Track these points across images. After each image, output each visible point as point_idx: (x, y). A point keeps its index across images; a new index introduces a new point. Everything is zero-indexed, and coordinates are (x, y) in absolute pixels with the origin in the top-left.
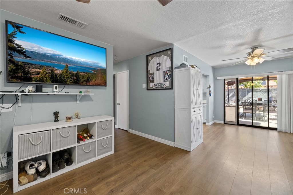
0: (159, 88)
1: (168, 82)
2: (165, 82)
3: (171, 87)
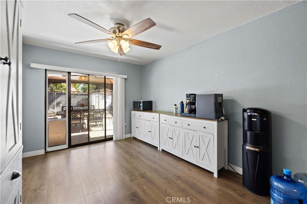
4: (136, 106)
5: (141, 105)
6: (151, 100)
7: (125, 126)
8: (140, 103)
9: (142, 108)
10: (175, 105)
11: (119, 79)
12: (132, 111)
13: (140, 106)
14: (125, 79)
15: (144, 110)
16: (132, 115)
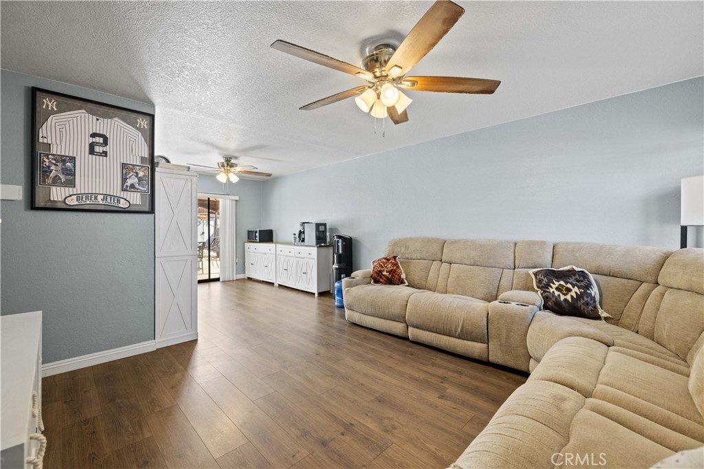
0: (103, 208)
1: (139, 194)
2: (125, 193)
3: (147, 208)
4: (251, 236)
5: (257, 234)
6: (271, 229)
7: (237, 263)
8: (256, 232)
9: (258, 239)
10: (295, 234)
11: (228, 202)
12: (246, 244)
13: (256, 237)
14: (236, 201)
15: (261, 241)
16: (246, 249)
